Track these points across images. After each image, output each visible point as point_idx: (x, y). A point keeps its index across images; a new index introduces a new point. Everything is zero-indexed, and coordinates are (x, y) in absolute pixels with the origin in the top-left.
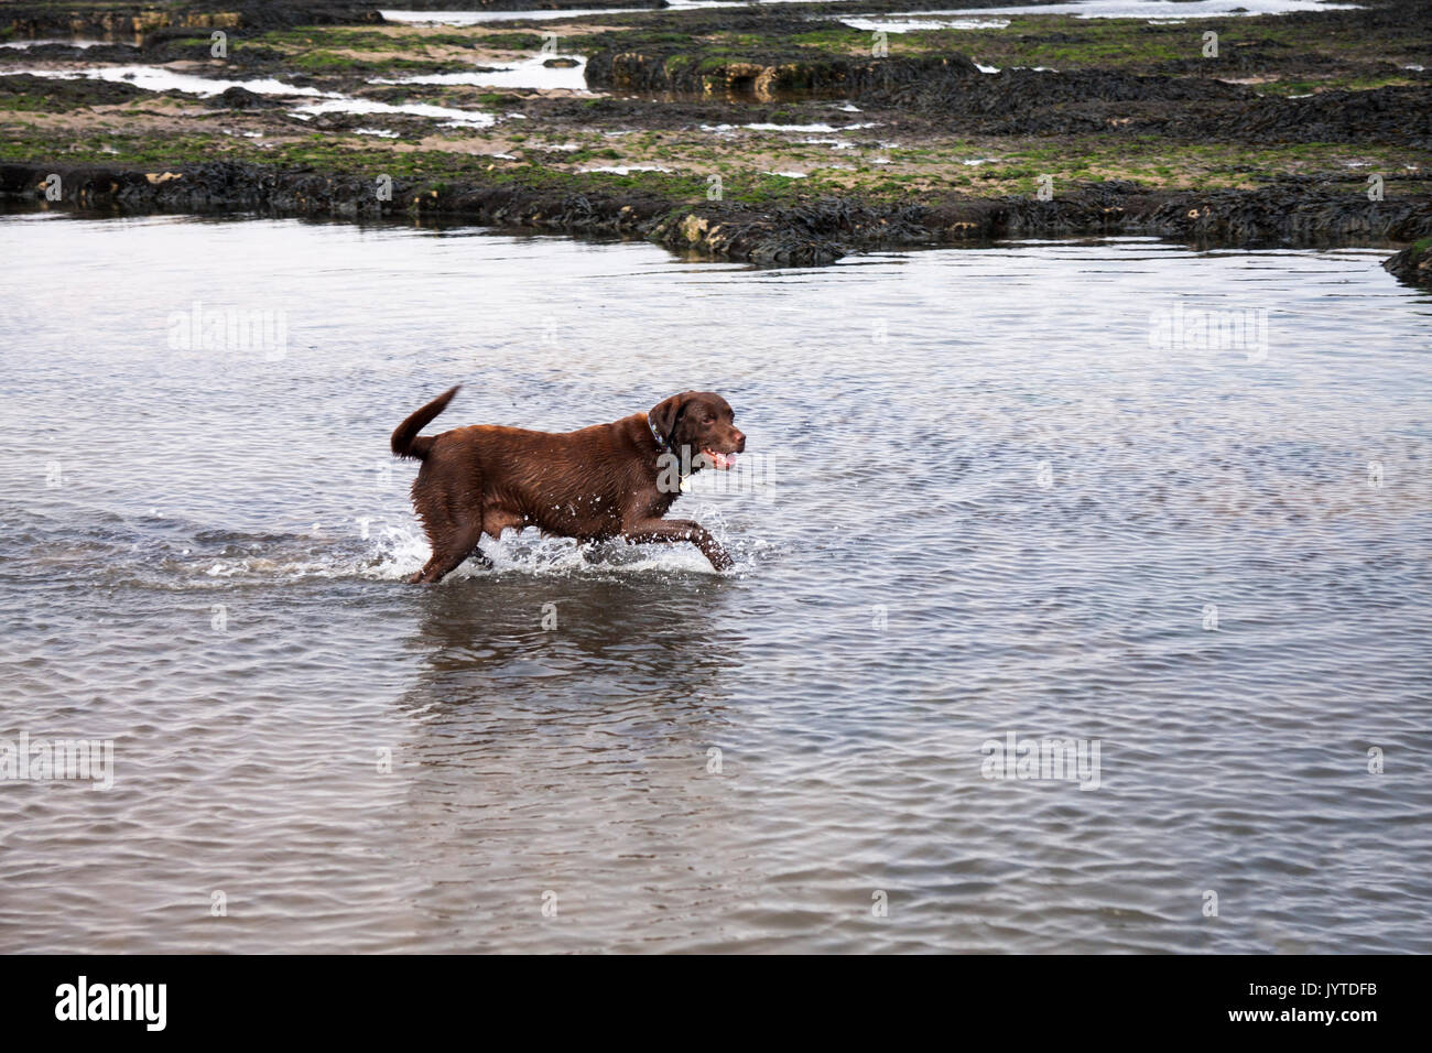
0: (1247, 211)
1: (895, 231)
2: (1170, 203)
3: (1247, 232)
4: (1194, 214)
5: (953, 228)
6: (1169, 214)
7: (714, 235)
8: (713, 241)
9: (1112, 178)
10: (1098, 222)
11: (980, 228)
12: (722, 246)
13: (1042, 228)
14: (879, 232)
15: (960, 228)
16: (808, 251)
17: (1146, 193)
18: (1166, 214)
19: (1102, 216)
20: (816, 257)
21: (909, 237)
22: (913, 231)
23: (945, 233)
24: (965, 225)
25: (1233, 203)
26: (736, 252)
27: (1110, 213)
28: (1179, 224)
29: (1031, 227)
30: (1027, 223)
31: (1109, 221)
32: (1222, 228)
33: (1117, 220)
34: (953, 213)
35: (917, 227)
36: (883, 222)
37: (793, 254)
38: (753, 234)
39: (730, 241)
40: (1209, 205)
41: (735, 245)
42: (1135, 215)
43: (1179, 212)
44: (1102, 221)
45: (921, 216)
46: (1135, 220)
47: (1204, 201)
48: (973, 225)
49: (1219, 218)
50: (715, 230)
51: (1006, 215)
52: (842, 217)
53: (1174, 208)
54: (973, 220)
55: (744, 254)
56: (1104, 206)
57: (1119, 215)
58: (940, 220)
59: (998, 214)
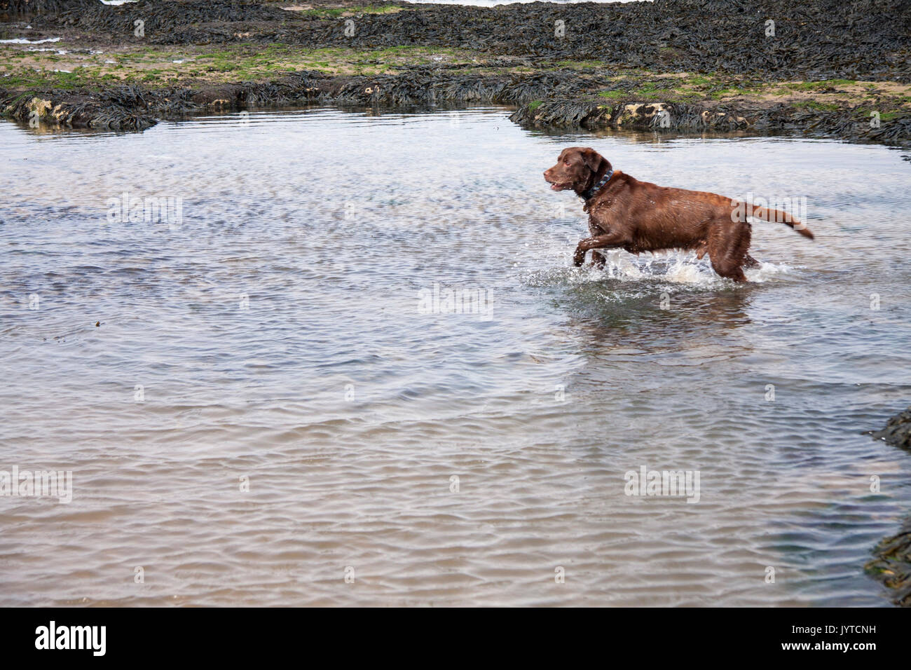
0: (403, 87)
1: (177, 106)
2: (351, 83)
3: (405, 102)
4: (369, 90)
5: (213, 104)
6: (351, 91)
7: (59, 111)
8: (58, 115)
9: (301, 69)
10: (304, 98)
11: (231, 103)
12: (66, 118)
13: (269, 102)
14: (166, 107)
15: (218, 103)
16: (132, 120)
17: (329, 78)
18: (349, 91)
19: (306, 94)
20: (138, 123)
21: (186, 110)
22: (187, 106)
23: (209, 108)
24: (221, 101)
25: (392, 83)
26: (79, 124)
27: (311, 92)
28: (360, 97)
29: (263, 102)
30: (260, 100)
31: (311, 96)
32: (389, 99)
33: (316, 97)
34: (212, 93)
35: (190, 103)
36: (166, 99)
37: (122, 122)
38: (88, 110)
39: (72, 115)
40: (378, 84)
41: (76, 118)
42: (327, 92)
43: (358, 89)
44: (306, 96)
45: (191, 96)
46: (327, 96)
47: (374, 82)
48: (226, 101)
49: (386, 92)
50: (58, 107)
51: (246, 95)
52: (138, 97)
53: (354, 87)
54: (226, 98)
55: (85, 124)
56: (305, 86)
57: (317, 93)
58: (204, 98)
59: (240, 93)
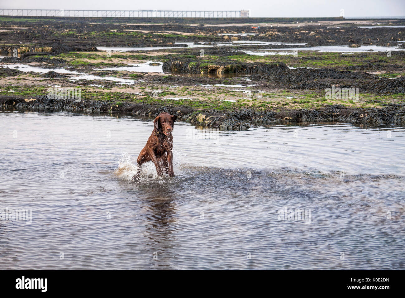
0: (379, 115)
1: (265, 120)
2: (354, 112)
3: (379, 122)
4: (362, 116)
5: (284, 119)
6: (354, 115)
7: (208, 120)
8: (207, 122)
9: (335, 104)
10: (331, 118)
11: (293, 119)
12: (210, 124)
13: (313, 120)
14: (260, 120)
15: (286, 119)
16: (238, 126)
17: (346, 109)
18: (353, 116)
19: (332, 116)
20: (240, 128)
21: (270, 122)
22: (271, 120)
23: (281, 121)
24: (288, 118)
25: (375, 112)
26: (214, 126)
27: (335, 115)
28: (357, 119)
29: (309, 119)
30: (308, 118)
31: (334, 117)
32: (371, 120)
33: (337, 117)
34: (284, 114)
35: (272, 118)
36: (262, 116)
37: (233, 126)
38: (220, 120)
39: (213, 122)
40: (367, 113)
41: (214, 124)
42: (343, 116)
43: (357, 115)
44: (332, 117)
45: (274, 115)
46: (343, 117)
47: (365, 112)
48: (291, 118)
49: (370, 117)
50: (208, 118)
51: (301, 115)
52: (248, 115)
53: (356, 114)
54: (291, 116)
55: (217, 126)
56: (333, 112)
57: (338, 116)
58: (280, 116)
59: (299, 115)
